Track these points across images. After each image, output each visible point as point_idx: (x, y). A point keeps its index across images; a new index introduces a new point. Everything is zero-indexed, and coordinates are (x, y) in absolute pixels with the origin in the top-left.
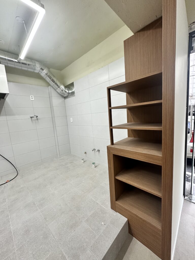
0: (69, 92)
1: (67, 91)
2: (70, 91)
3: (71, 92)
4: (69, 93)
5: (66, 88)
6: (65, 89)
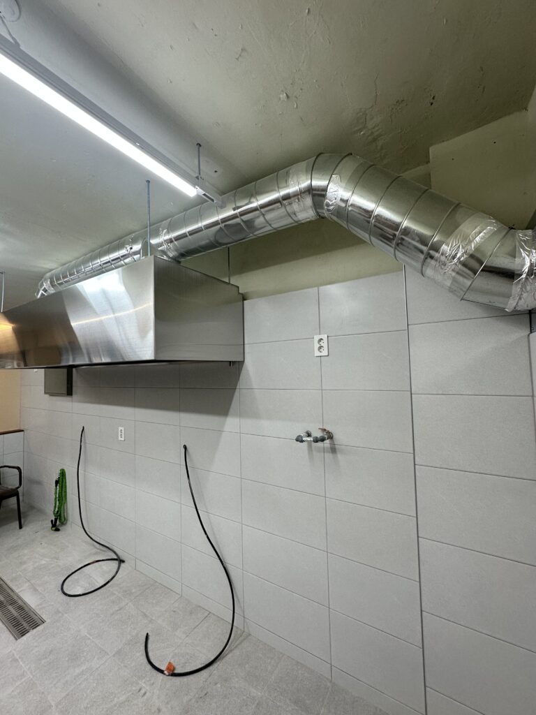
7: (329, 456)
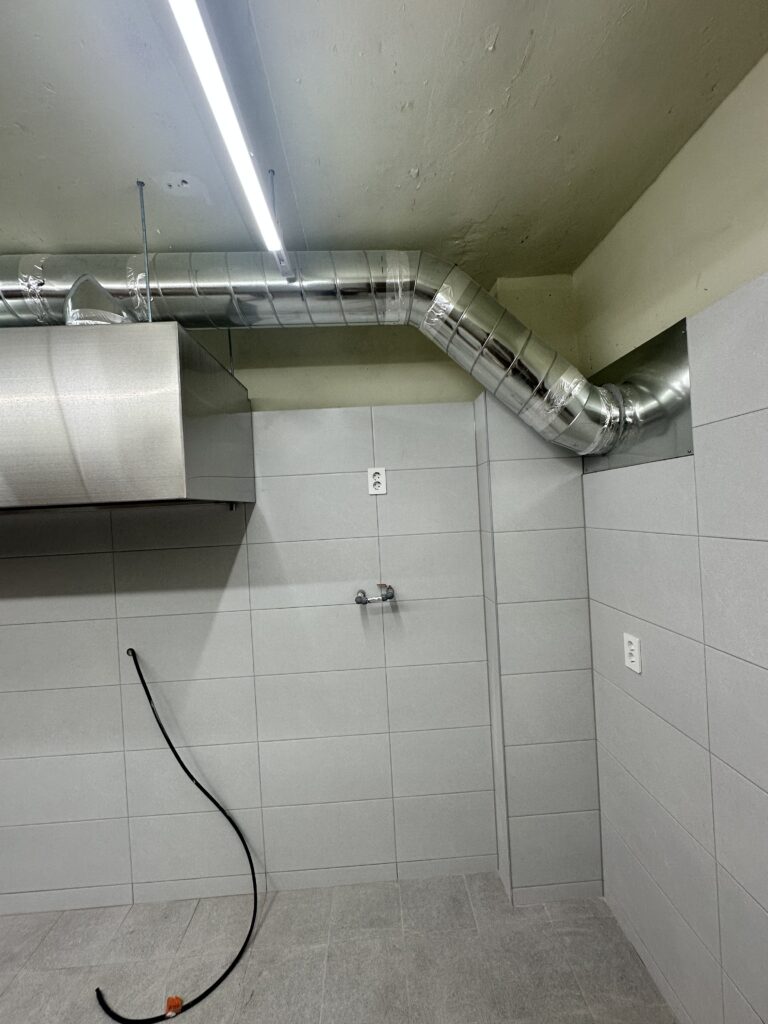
0: (622, 416)
1: (610, 412)
2: (638, 409)
3: (645, 416)
4: (621, 427)
5: (602, 391)
6: (593, 395)
7: (389, 617)
